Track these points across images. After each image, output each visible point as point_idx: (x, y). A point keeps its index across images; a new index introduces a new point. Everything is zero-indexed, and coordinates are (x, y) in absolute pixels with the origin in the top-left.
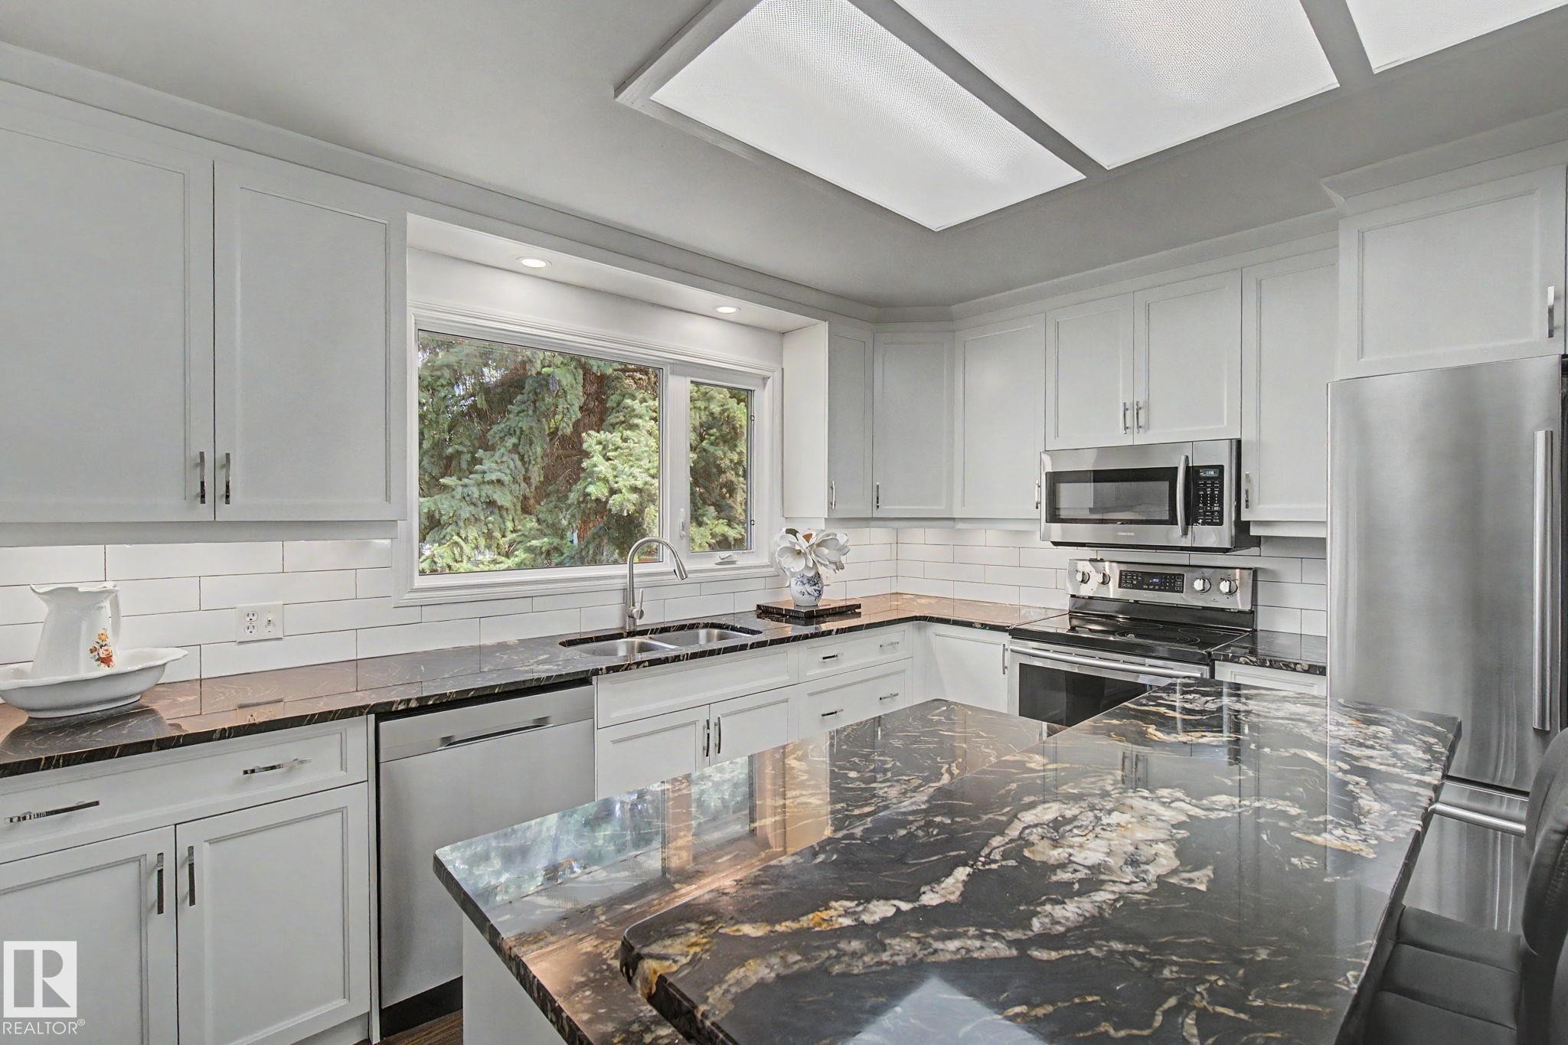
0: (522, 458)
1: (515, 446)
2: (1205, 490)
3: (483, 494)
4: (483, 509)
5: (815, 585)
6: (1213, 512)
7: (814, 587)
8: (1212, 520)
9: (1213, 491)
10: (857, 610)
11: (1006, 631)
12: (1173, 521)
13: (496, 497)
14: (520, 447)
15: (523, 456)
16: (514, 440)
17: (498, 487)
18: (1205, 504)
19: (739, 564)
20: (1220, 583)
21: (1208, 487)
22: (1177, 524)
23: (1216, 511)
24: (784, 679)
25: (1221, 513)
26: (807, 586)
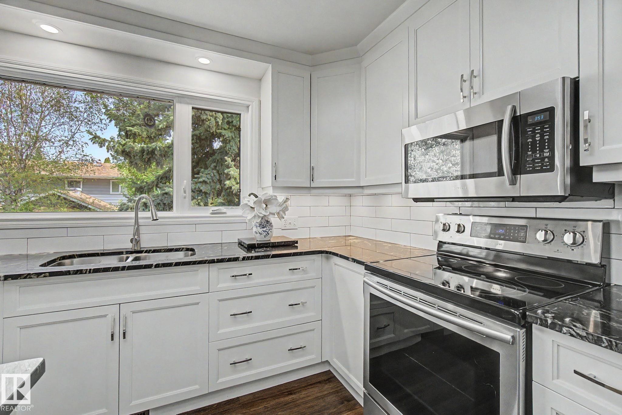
0: (218, 172)
1: (215, 167)
2: (533, 137)
3: (197, 187)
4: (198, 194)
5: (264, 228)
6: (543, 159)
7: (263, 229)
8: (542, 168)
9: (542, 136)
10: (296, 245)
11: (363, 265)
12: (500, 173)
13: (201, 188)
14: (217, 167)
15: (219, 171)
16: (215, 164)
17: (204, 184)
18: (534, 151)
19: (228, 214)
20: (564, 235)
21: (538, 133)
22: (504, 175)
23: (546, 157)
24: (196, 289)
25: (552, 158)
26: (258, 228)
